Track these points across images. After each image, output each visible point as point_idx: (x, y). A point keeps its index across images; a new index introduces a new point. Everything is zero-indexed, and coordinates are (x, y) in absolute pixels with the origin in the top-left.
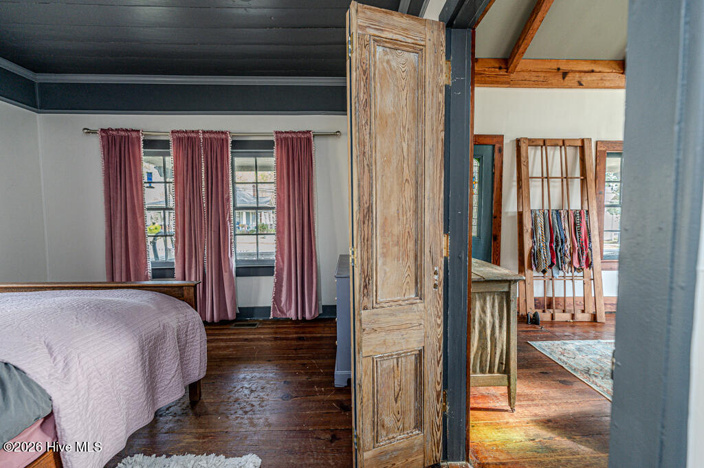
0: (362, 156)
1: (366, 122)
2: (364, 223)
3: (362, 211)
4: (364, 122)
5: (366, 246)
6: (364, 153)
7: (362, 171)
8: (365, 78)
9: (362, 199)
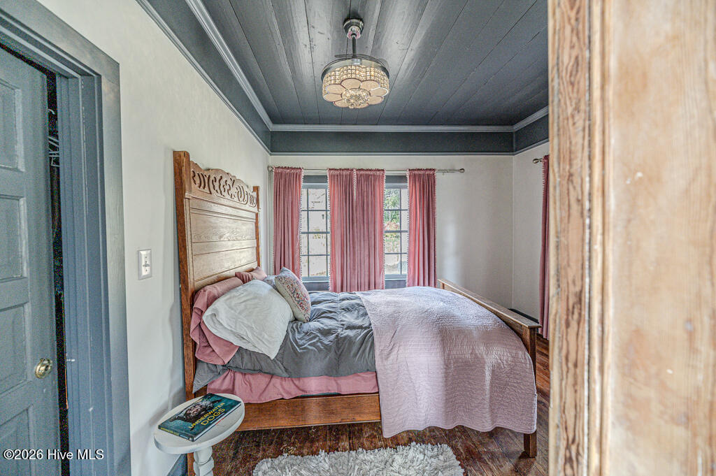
0: (565, 182)
1: (577, 109)
2: (568, 325)
3: (564, 298)
4: (570, 110)
5: (571, 375)
6: (571, 175)
7: (565, 214)
8: (573, 14)
9: (563, 272)
